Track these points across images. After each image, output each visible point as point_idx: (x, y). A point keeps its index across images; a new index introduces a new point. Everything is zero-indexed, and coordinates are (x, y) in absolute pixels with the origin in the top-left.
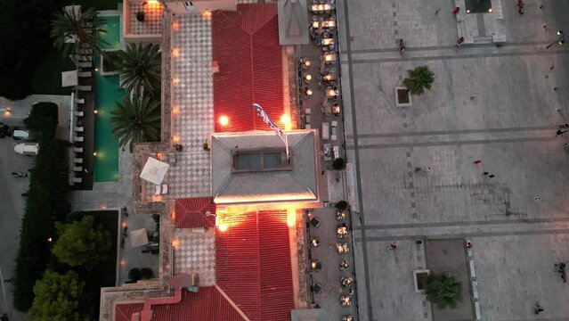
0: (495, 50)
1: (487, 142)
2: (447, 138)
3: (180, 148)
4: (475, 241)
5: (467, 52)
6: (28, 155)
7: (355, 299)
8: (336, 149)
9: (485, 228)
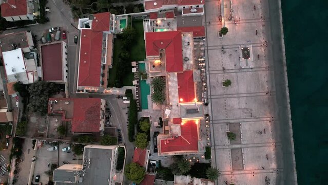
0: (250, 70)
1: (247, 97)
2: (236, 96)
3: (171, 106)
4: (242, 124)
5: (243, 70)
6: (127, 104)
7: (210, 139)
8: (205, 100)
9: (245, 120)
